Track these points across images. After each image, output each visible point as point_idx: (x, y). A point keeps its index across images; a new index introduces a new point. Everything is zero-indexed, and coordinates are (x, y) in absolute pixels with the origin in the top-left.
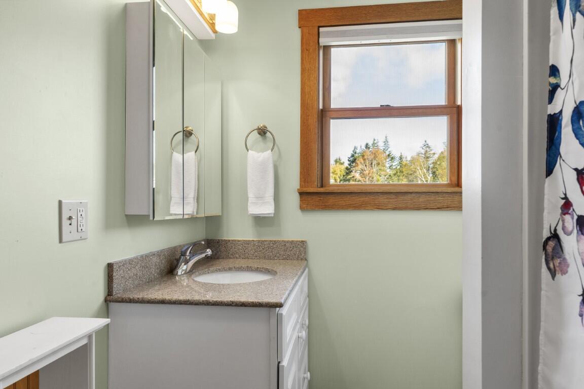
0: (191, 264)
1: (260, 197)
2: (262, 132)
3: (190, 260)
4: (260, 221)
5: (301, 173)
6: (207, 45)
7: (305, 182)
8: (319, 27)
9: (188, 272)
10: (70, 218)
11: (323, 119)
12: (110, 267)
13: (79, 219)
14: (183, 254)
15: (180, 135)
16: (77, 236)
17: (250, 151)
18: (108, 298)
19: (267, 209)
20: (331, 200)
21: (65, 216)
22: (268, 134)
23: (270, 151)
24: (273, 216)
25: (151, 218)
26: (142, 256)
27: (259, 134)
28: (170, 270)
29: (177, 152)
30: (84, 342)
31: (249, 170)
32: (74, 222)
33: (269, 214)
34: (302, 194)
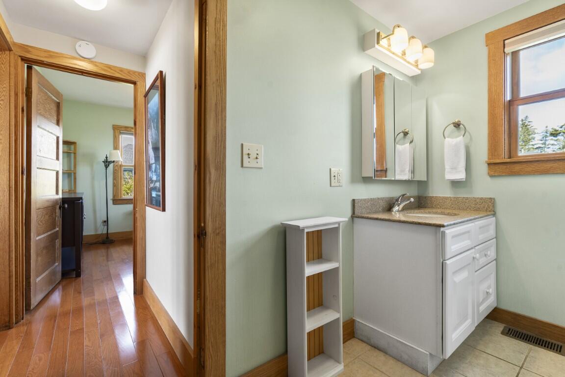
0: (401, 206)
1: (454, 169)
2: (457, 125)
3: (400, 204)
4: (455, 184)
5: (489, 150)
6: (415, 79)
7: (492, 155)
8: (504, 40)
9: (400, 211)
10: (334, 176)
11: (511, 107)
12: (354, 200)
13: (339, 177)
14: (397, 200)
15: (402, 134)
16: (337, 184)
17: (447, 139)
18: (354, 215)
19: (461, 176)
20: (517, 167)
21: (332, 175)
22: (461, 126)
23: (462, 137)
24: (464, 180)
25: (373, 178)
26: (371, 199)
27: (455, 126)
28: (389, 209)
29: (399, 145)
30: (336, 226)
31: (446, 150)
32: (336, 178)
33: (462, 179)
34: (489, 164)
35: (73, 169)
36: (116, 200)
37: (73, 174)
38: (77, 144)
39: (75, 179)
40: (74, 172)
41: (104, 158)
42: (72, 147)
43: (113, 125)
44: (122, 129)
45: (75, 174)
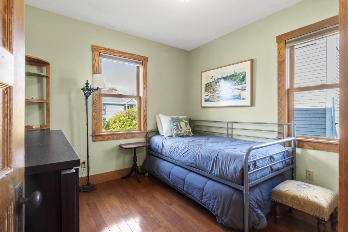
35: (45, 98)
36: (96, 136)
37: (45, 104)
38: (50, 65)
39: (48, 110)
40: (48, 102)
41: (83, 85)
42: (45, 69)
43: (92, 46)
44: (102, 51)
45: (48, 104)
